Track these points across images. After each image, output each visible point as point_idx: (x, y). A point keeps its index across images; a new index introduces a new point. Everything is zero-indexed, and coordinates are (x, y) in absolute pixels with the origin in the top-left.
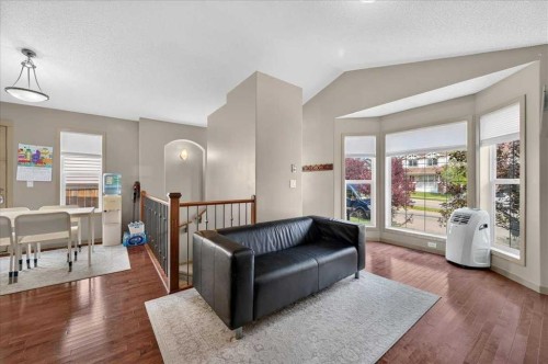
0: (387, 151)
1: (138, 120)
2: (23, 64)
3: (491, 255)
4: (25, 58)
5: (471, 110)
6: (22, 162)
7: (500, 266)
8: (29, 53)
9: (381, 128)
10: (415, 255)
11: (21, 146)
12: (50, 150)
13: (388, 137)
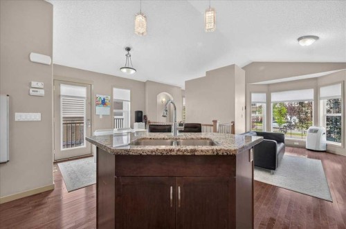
0: (272, 100)
1: (145, 81)
2: (126, 55)
3: (327, 145)
4: (127, 52)
5: (316, 85)
6: (97, 104)
7: (331, 149)
8: (128, 49)
9: (269, 90)
10: (291, 148)
11: (97, 96)
12: (109, 97)
13: (272, 94)
